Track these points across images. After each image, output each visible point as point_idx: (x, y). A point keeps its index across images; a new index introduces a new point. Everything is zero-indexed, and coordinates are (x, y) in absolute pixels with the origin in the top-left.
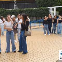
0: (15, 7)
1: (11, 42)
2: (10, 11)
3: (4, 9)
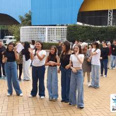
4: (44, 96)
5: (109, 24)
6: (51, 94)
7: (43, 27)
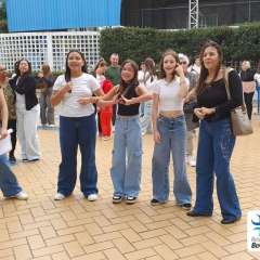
0: (194, 21)
1: (171, 162)
2: (169, 37)
3: (149, 29)
4: (97, 191)
5: (192, 26)
7: (40, 34)
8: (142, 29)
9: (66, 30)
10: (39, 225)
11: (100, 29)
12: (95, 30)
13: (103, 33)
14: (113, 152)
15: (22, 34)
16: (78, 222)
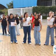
5: (53, 5)
6: (37, 42)
8: (42, 7)
9: (25, 7)
10: (20, 49)
11: (32, 7)
12: (31, 7)
13: (33, 8)
14: (34, 34)
15: (16, 9)
16: (28, 48)
